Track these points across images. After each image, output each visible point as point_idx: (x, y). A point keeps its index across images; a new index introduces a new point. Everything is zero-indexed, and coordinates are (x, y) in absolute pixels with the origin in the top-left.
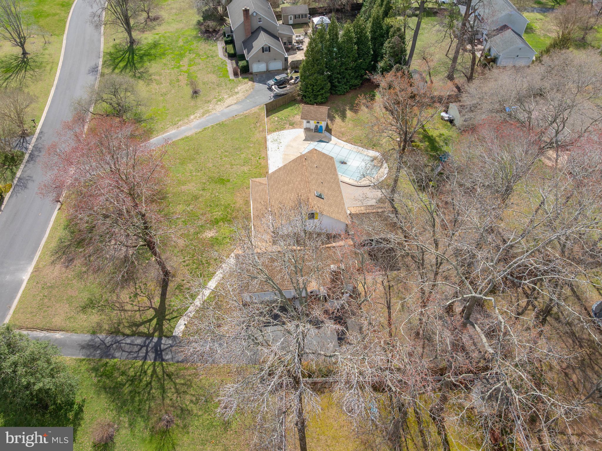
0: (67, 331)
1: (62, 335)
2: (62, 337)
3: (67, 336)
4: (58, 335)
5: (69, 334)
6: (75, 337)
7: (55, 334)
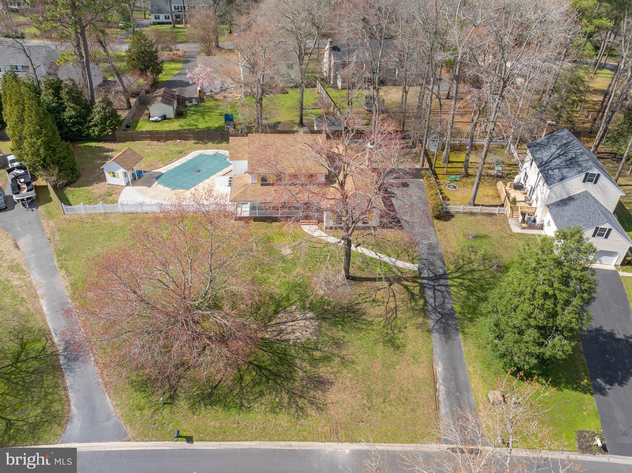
0: (432, 360)
5: (436, 357)
6: (437, 350)
7: (438, 373)
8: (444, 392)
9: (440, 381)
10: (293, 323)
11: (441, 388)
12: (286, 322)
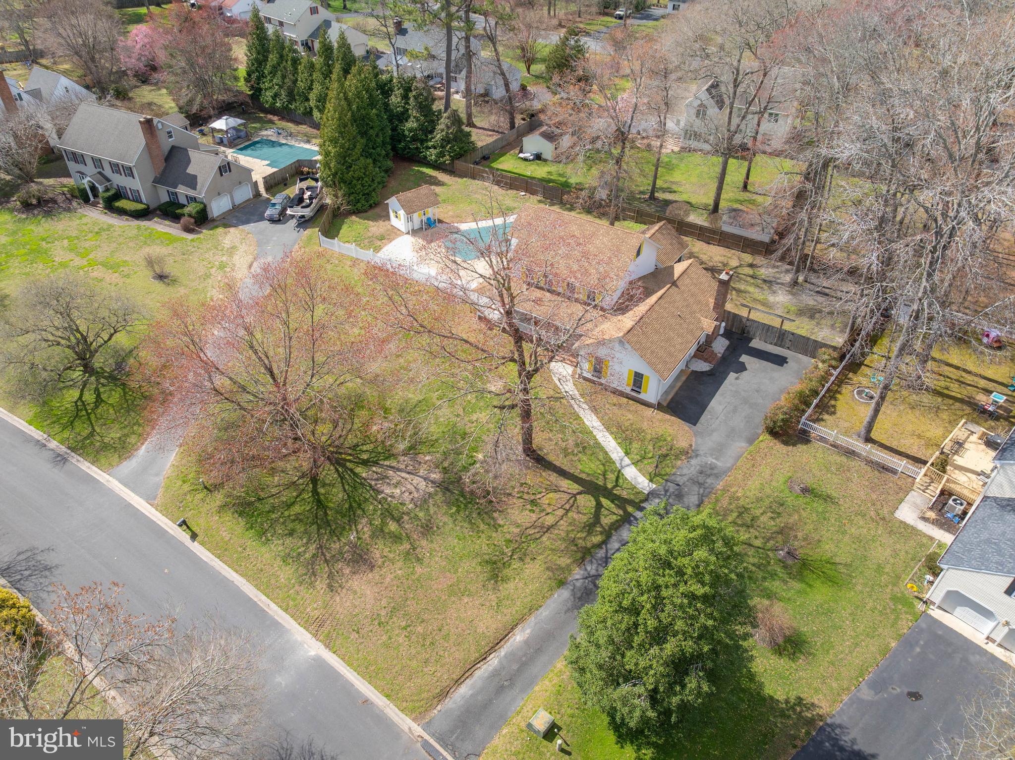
0: (522, 620)
1: (523, 630)
2: (528, 631)
3: (532, 624)
4: (519, 637)
5: (532, 620)
6: (544, 613)
7: (511, 640)
8: (491, 668)
9: (503, 652)
10: (407, 476)
11: (494, 661)
12: (399, 470)
